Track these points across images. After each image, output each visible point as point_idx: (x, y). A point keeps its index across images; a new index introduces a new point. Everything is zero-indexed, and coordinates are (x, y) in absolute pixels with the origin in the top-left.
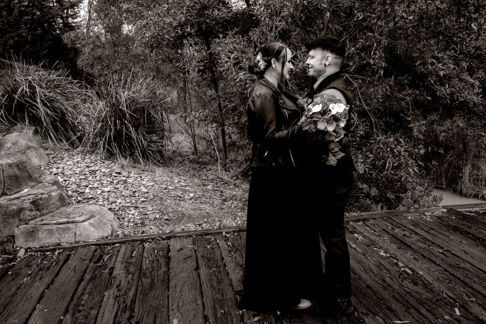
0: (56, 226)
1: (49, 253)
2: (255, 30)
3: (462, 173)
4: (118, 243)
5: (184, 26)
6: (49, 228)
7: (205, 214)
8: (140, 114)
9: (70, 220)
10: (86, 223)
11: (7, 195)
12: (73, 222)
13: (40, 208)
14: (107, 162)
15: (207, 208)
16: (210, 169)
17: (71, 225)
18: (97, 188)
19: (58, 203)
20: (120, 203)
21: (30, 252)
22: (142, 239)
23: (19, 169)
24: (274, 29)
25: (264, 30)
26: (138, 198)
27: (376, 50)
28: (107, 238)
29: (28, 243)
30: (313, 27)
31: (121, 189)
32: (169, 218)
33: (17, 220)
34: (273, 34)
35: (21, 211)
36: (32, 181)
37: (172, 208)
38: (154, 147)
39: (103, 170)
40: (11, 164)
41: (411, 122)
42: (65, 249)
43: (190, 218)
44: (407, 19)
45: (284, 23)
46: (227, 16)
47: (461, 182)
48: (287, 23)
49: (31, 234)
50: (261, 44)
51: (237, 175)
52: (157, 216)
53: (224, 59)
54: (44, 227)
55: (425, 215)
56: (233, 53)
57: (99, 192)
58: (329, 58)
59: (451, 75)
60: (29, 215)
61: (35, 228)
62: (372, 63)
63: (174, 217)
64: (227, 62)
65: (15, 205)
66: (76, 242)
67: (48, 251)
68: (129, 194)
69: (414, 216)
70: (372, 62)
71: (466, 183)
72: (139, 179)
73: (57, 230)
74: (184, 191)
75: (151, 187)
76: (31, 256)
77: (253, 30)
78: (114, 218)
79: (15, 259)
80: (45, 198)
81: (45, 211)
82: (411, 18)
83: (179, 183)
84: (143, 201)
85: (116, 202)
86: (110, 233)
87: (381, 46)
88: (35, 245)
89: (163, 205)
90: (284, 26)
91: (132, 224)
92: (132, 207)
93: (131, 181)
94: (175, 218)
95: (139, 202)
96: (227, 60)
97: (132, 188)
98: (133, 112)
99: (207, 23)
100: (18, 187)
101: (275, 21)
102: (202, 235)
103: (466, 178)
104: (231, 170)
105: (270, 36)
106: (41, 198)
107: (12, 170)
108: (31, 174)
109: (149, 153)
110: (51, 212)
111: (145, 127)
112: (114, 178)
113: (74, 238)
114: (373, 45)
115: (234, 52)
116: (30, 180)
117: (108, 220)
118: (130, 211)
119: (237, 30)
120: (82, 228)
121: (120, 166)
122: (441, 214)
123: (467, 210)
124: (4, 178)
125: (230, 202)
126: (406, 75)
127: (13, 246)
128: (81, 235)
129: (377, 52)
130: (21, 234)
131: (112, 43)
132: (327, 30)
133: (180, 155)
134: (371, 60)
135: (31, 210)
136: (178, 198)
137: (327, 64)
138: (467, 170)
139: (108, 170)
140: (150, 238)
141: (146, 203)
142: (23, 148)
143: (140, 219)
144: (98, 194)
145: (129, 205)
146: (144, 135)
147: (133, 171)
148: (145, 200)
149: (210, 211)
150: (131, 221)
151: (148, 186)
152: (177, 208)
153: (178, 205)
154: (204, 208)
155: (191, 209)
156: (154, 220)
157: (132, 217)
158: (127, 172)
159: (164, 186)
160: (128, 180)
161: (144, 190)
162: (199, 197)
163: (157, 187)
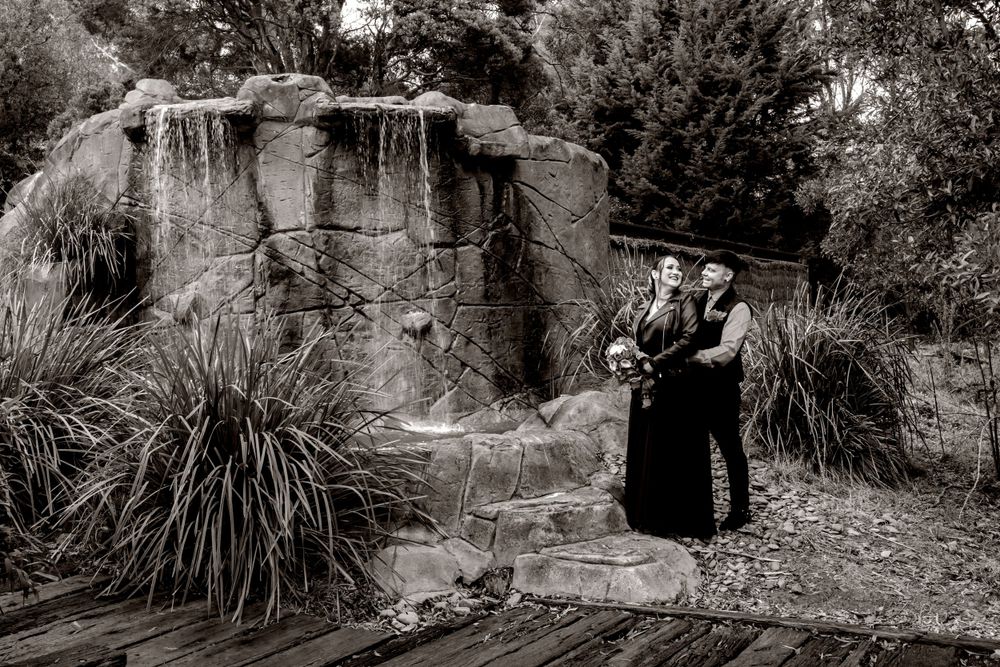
0: (580, 565)
1: (555, 609)
4: (670, 615)
6: (569, 565)
7: (886, 597)
9: (606, 558)
10: (631, 570)
11: (522, 497)
12: (610, 563)
13: (566, 530)
15: (899, 586)
17: (605, 568)
19: (604, 527)
21: (528, 600)
22: (715, 618)
23: (553, 456)
26: (766, 541)
28: (663, 604)
29: (531, 586)
32: (802, 592)
33: (521, 543)
35: (530, 529)
36: (573, 480)
37: (823, 573)
40: (539, 446)
42: (580, 607)
43: (848, 600)
49: (538, 571)
52: (782, 583)
54: (560, 563)
60: (542, 538)
61: (547, 561)
63: (814, 590)
65: (523, 516)
66: (606, 601)
67: (554, 605)
72: (795, 506)
73: (580, 573)
74: (876, 543)
76: (525, 607)
78: (695, 571)
79: (500, 605)
80: (579, 512)
81: (573, 536)
84: (772, 550)
85: (718, 541)
86: (674, 596)
88: (540, 591)
89: (808, 563)
91: (724, 589)
92: (742, 556)
95: (764, 549)
98: (820, 368)
100: (544, 488)
102: (833, 634)
106: (571, 512)
107: (539, 456)
108: (573, 467)
110: (586, 540)
111: (845, 398)
113: (604, 593)
116: (570, 478)
117: (679, 573)
118: (734, 563)
120: (622, 577)
124: (521, 467)
125: (963, 583)
127: (508, 586)
128: (617, 588)
130: (524, 567)
135: (549, 530)
136: (850, 556)
140: (729, 619)
141: (775, 553)
142: (595, 420)
143: (745, 583)
145: (739, 551)
147: (797, 487)
148: (777, 547)
149: (901, 594)
150: (726, 582)
151: (802, 522)
152: (833, 575)
153: (839, 568)
154: (893, 584)
155: (862, 582)
156: (771, 589)
157: (733, 575)
158: (781, 489)
159: (839, 527)
160: (770, 505)
161: (788, 527)
162: (900, 562)
163: (821, 528)
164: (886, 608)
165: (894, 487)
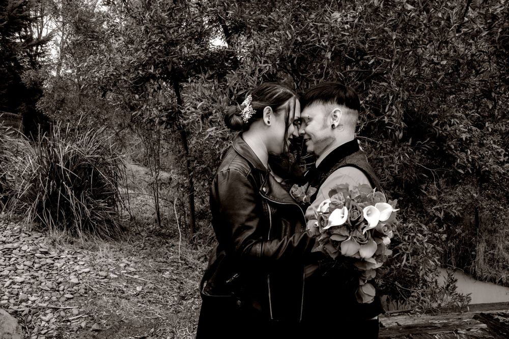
2: (233, 73)
3: (475, 251)
5: (146, 66)
7: (152, 321)
8: (85, 174)
14: (35, 235)
15: (157, 311)
16: (173, 245)
18: (7, 276)
20: (34, 302)
24: (257, 72)
25: (244, 74)
26: (62, 293)
27: (392, 105)
30: (307, 72)
31: (41, 279)
32: (100, 329)
34: (255, 78)
37: (108, 311)
38: (100, 216)
39: (24, 248)
41: (437, 202)
43: (131, 328)
44: (438, 64)
45: (270, 65)
46: (200, 55)
47: (475, 262)
48: (274, 65)
50: (238, 91)
51: (205, 255)
52: (83, 325)
53: (189, 109)
55: (458, 333)
56: (202, 101)
57: (8, 282)
58: (338, 114)
59: (473, 139)
62: (386, 122)
63: (107, 325)
64: (192, 113)
68: (51, 286)
69: (444, 335)
70: (386, 120)
71: (480, 263)
72: (71, 262)
74: (130, 281)
75: (84, 275)
77: (230, 72)
78: (17, 328)
82: (444, 62)
83: (126, 268)
84: (68, 299)
85: (29, 300)
87: (399, 99)
89: (96, 305)
90: (269, 68)
92: (49, 308)
93: (59, 265)
94: (108, 327)
95: (63, 299)
96: (193, 110)
97: (57, 277)
98: (75, 172)
99: (174, 63)
101: (259, 63)
103: (480, 258)
104: (198, 247)
105: (251, 81)
109: (93, 224)
111: (90, 191)
112: (37, 260)
114: (388, 97)
115: (204, 100)
117: (5, 333)
118: (45, 315)
119: (211, 73)
121: (50, 241)
122: (479, 331)
123: (499, 312)
125: (190, 301)
126: (428, 139)
129: (394, 107)
131: (78, 85)
132: (326, 77)
133: (138, 223)
134: (386, 118)
136: (119, 294)
137: (336, 124)
138: (481, 248)
139: (31, 248)
141: (71, 301)
143: (57, 330)
144: (5, 286)
145: (44, 305)
146: (88, 200)
147: (67, 249)
148: (72, 296)
149: (160, 316)
150: (43, 332)
151: (80, 274)
152: (114, 311)
153: (116, 305)
154: (153, 310)
155: (135, 313)
156: (77, 331)
157: (46, 325)
158: (58, 251)
159: (104, 274)
160: (55, 264)
161: (74, 280)
162: (149, 292)
163: (93, 276)
164: (155, 329)
165: (117, 240)
